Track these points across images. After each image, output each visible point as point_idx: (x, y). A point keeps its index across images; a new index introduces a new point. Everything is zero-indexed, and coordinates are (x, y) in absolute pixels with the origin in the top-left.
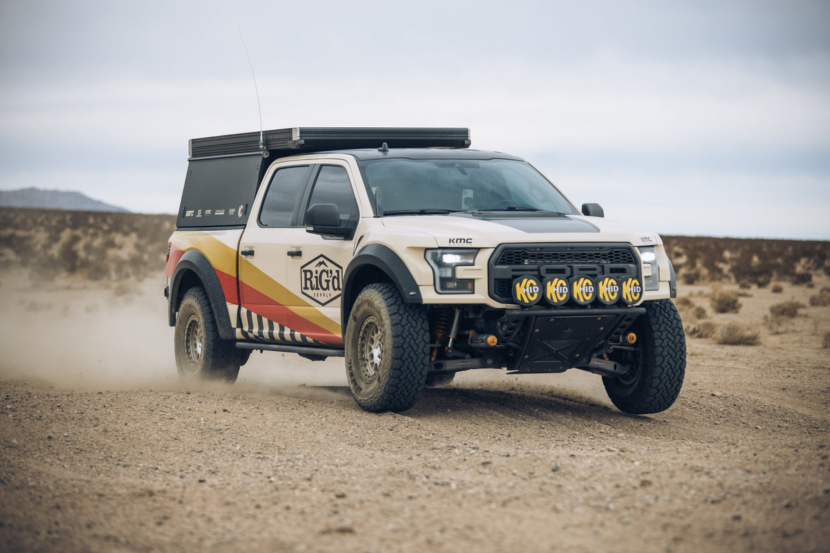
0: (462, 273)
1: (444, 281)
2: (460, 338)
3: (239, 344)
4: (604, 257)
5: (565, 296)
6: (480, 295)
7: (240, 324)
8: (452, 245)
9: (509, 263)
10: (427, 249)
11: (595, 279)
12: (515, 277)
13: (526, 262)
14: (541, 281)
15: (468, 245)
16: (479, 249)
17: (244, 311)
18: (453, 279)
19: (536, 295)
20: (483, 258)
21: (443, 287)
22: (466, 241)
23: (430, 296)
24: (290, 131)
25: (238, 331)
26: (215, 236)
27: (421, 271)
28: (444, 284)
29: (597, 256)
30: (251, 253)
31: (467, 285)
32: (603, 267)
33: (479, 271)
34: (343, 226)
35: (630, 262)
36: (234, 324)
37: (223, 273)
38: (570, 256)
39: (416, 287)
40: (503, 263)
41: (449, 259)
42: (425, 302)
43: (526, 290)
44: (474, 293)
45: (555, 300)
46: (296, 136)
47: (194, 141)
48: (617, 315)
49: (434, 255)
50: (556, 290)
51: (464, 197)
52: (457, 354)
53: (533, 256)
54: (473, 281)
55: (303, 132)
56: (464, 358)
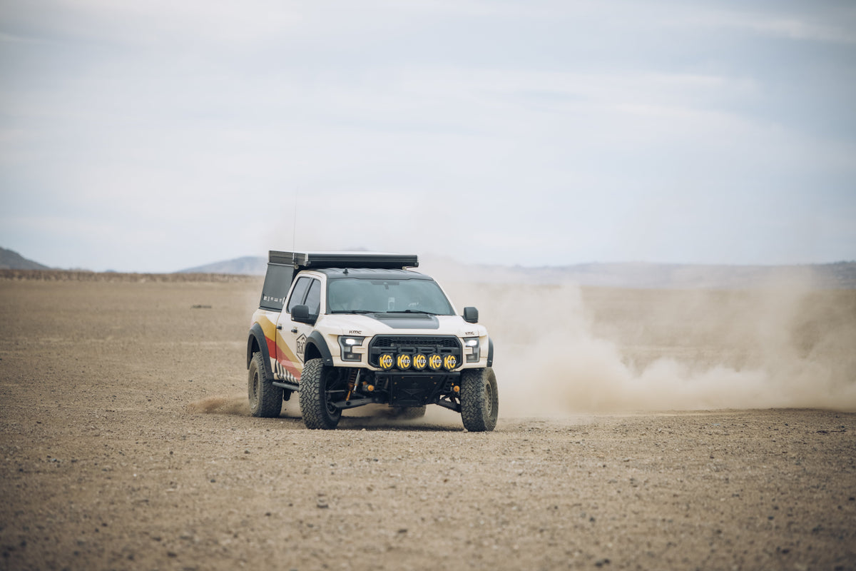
0: (355, 350)
1: (346, 354)
2: (360, 386)
3: (274, 383)
4: (438, 343)
5: (408, 365)
6: (364, 363)
7: (276, 371)
8: (351, 334)
9: (381, 345)
10: (339, 336)
11: (427, 355)
12: (382, 353)
13: (392, 345)
14: (395, 357)
15: (359, 335)
16: (365, 337)
17: (277, 362)
18: (351, 353)
19: (391, 364)
20: (366, 342)
21: (346, 357)
22: (358, 332)
23: (338, 362)
24: (304, 255)
25: (275, 374)
26: (267, 315)
27: (334, 347)
28: (346, 356)
29: (434, 343)
30: (280, 328)
31: (358, 357)
32: (437, 349)
33: (364, 350)
34: (310, 318)
35: (456, 346)
36: (273, 371)
37: (269, 339)
38: (417, 343)
39: (330, 357)
40: (375, 345)
41: (350, 342)
42: (335, 365)
43: (385, 361)
44: (361, 361)
45: (402, 367)
46: (307, 259)
47: (271, 252)
48: (442, 376)
49: (342, 339)
50: (403, 361)
51: (389, 302)
52: (359, 395)
53: (394, 342)
54: (361, 354)
55: (311, 257)
56: (363, 398)
